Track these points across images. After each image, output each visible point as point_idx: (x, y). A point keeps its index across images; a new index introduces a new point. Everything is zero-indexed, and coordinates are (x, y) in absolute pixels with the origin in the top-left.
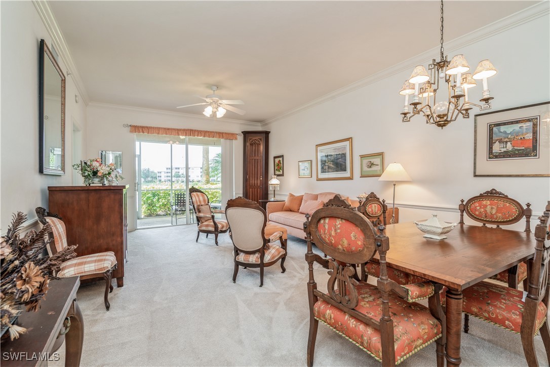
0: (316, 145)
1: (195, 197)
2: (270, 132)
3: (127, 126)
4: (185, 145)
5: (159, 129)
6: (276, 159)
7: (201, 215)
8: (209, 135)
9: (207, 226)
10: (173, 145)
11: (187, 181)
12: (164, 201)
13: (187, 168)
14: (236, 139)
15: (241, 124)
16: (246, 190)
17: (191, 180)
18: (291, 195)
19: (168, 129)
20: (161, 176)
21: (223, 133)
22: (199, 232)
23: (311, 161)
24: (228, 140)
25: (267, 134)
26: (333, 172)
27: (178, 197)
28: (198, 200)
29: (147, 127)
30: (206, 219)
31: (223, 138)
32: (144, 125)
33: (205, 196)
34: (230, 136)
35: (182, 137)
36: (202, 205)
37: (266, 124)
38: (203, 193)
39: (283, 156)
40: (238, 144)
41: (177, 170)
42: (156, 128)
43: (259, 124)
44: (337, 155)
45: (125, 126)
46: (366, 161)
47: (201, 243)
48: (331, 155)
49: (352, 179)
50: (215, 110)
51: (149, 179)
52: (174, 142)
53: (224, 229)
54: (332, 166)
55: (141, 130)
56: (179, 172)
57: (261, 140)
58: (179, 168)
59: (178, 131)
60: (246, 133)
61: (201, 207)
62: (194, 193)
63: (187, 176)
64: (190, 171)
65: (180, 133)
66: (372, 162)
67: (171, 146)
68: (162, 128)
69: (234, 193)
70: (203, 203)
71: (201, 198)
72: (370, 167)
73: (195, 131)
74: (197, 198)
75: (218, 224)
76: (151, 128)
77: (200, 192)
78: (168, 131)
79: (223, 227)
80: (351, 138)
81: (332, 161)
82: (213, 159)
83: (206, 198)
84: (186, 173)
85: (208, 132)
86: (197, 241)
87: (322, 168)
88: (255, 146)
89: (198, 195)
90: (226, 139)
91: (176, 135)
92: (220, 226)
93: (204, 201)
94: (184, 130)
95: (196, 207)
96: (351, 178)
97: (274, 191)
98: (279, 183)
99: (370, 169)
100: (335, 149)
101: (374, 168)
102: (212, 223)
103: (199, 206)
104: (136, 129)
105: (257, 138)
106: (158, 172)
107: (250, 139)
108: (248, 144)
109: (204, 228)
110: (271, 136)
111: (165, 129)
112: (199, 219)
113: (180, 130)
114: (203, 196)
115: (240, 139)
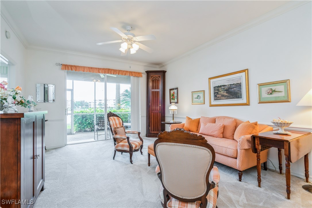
0: (209, 78)
1: (112, 121)
2: (166, 71)
3: (59, 64)
4: (104, 83)
5: (84, 67)
6: (171, 91)
7: (118, 136)
8: (122, 73)
9: (123, 146)
10: (96, 82)
11: (106, 108)
12: (89, 121)
13: (106, 100)
14: (141, 76)
15: (145, 66)
16: (149, 114)
17: (108, 107)
18: (189, 118)
19: (91, 68)
20: (91, 105)
21: (132, 72)
22: (115, 151)
23: (204, 91)
24: (136, 78)
25: (164, 73)
26: (227, 99)
27: (99, 120)
28: (114, 123)
29: (75, 66)
30: (122, 139)
31: (132, 75)
32: (72, 65)
33: (121, 120)
34: (137, 75)
35: (102, 75)
36: (118, 128)
37: (163, 66)
38: (118, 117)
39: (177, 88)
40: (143, 80)
41: (100, 101)
42: (82, 67)
43: (158, 66)
44: (231, 85)
45: (57, 64)
46: (265, 89)
47: (117, 161)
48: (225, 85)
49: (249, 105)
50: (130, 46)
51: (84, 106)
52: (97, 81)
53: (137, 148)
54: (226, 94)
55: (70, 68)
56: (101, 102)
57: (160, 77)
58: (101, 100)
59: (99, 70)
60: (148, 73)
61: (118, 129)
62: (112, 117)
63: (106, 105)
64: (108, 102)
65: (100, 71)
66: (273, 89)
67: (95, 83)
68: (86, 67)
69: (140, 116)
70: (118, 126)
71: (117, 122)
72: (271, 94)
73: (112, 70)
74: (114, 121)
75: (132, 145)
76: (78, 66)
77: (116, 116)
78: (91, 69)
79: (136, 147)
80: (247, 69)
81: (225, 90)
82: (122, 93)
83: (121, 121)
84: (105, 103)
85: (122, 71)
86: (114, 158)
87: (215, 96)
88: (156, 81)
89: (114, 119)
90: (135, 76)
91: (97, 73)
92: (134, 146)
93: (120, 124)
94: (103, 69)
95: (113, 130)
96: (247, 104)
97: (173, 115)
98: (177, 109)
99: (271, 96)
100: (229, 80)
101: (275, 95)
102: (127, 144)
103: (115, 128)
104: (66, 67)
105: (157, 76)
106: (89, 103)
107: (152, 77)
108: (150, 80)
109: (120, 148)
110: (167, 74)
111: (89, 68)
112: (115, 140)
113: (101, 69)
114: (118, 120)
115: (144, 76)
